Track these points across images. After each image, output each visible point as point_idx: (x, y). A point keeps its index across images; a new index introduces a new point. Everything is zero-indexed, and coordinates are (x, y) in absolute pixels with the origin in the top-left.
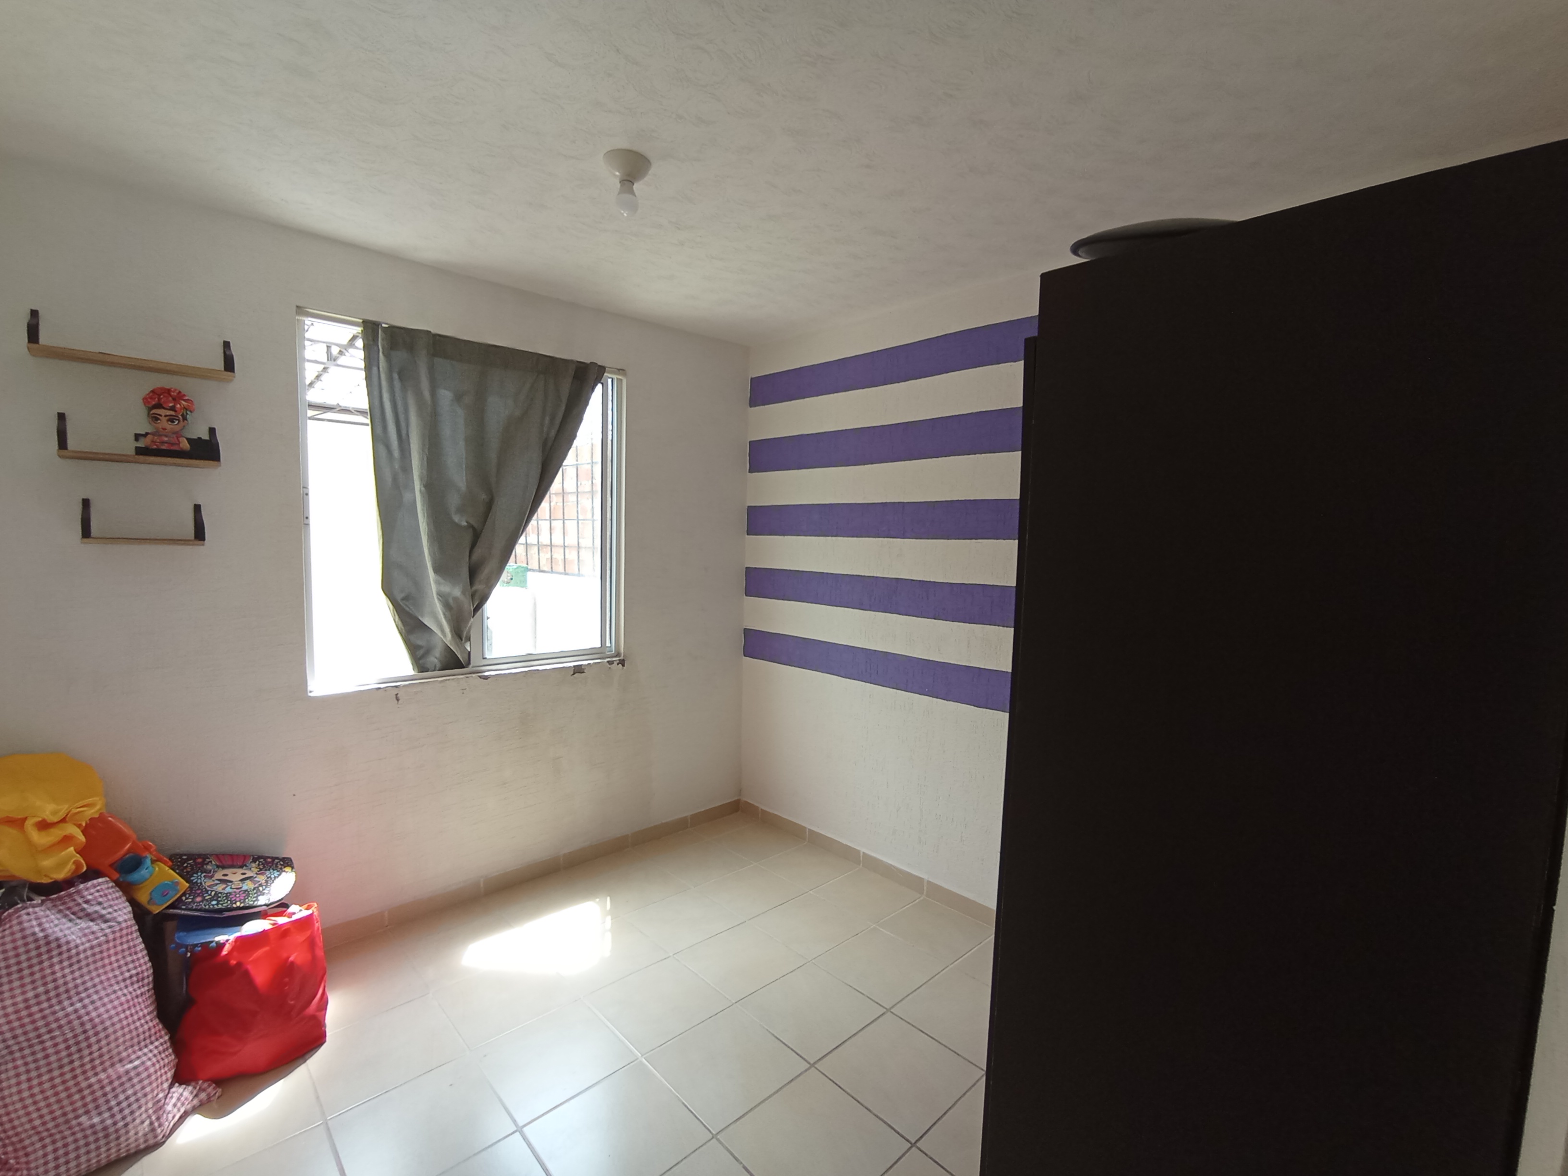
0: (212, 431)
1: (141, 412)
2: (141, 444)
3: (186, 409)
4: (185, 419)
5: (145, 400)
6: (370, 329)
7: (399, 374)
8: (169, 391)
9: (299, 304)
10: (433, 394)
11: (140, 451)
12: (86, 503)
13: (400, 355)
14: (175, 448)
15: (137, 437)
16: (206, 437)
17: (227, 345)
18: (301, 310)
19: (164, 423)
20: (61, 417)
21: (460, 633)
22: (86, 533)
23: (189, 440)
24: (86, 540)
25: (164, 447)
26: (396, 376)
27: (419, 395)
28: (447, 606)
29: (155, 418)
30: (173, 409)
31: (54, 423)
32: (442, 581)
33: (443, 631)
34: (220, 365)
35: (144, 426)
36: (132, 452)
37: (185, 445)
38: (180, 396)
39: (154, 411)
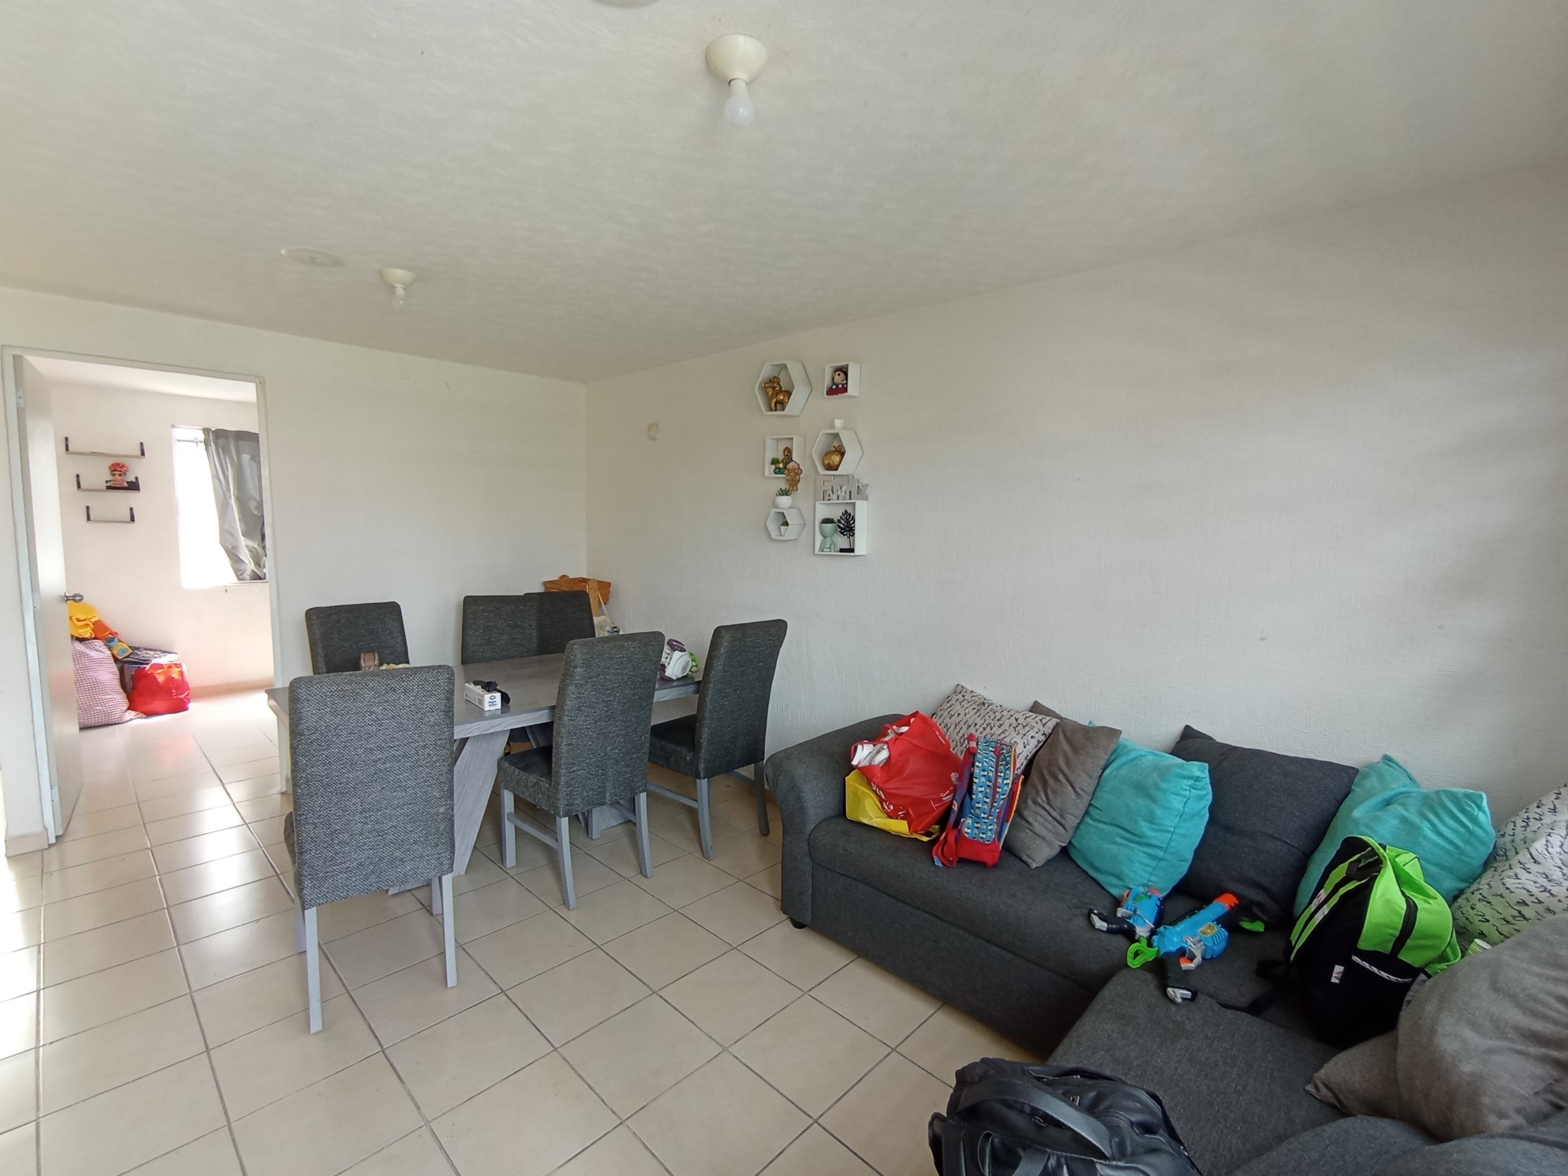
0: (137, 478)
1: (108, 472)
2: (109, 484)
3: (125, 470)
4: (125, 474)
5: (110, 468)
6: (206, 431)
7: (222, 449)
8: (118, 464)
9: (172, 424)
10: (239, 457)
11: (109, 488)
12: (88, 508)
13: (221, 442)
14: (122, 486)
15: (107, 482)
16: (134, 480)
17: (142, 444)
18: (173, 426)
19: (117, 477)
20: (78, 476)
21: (258, 564)
22: (89, 519)
23: (128, 483)
24: (89, 522)
25: (118, 486)
26: (220, 450)
27: (231, 458)
28: (251, 551)
29: (114, 475)
30: (121, 471)
31: (75, 479)
32: (246, 539)
33: (250, 563)
34: (139, 453)
35: (109, 478)
36: (105, 488)
37: (126, 485)
38: (123, 466)
39: (113, 472)
